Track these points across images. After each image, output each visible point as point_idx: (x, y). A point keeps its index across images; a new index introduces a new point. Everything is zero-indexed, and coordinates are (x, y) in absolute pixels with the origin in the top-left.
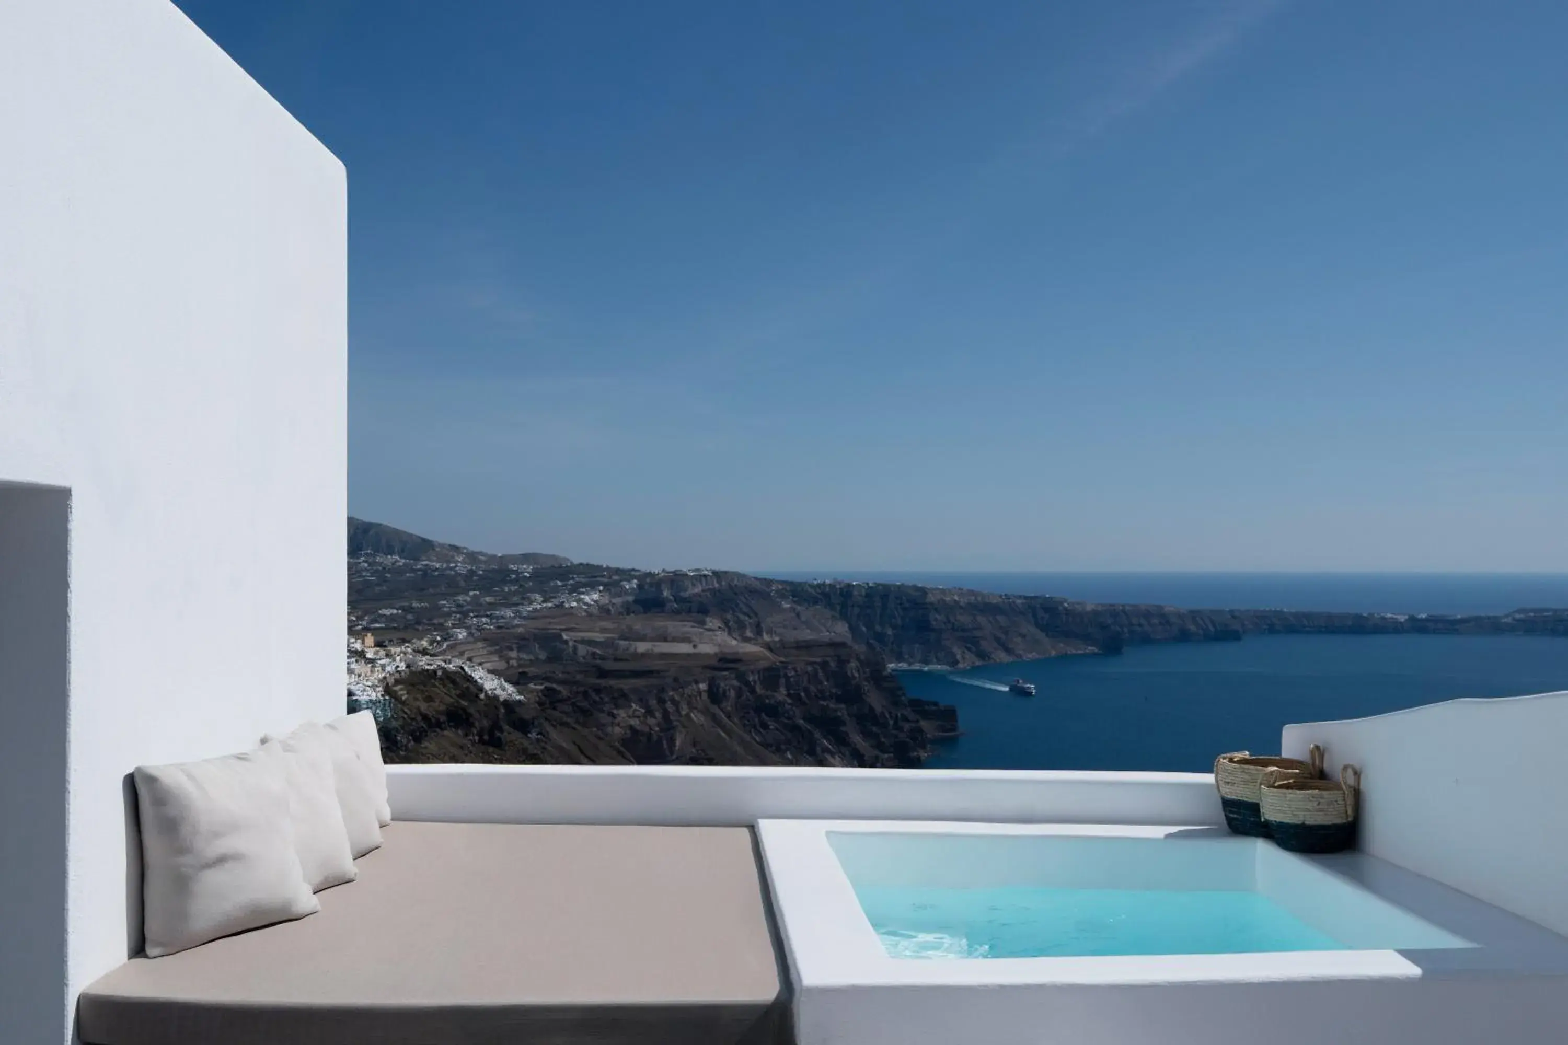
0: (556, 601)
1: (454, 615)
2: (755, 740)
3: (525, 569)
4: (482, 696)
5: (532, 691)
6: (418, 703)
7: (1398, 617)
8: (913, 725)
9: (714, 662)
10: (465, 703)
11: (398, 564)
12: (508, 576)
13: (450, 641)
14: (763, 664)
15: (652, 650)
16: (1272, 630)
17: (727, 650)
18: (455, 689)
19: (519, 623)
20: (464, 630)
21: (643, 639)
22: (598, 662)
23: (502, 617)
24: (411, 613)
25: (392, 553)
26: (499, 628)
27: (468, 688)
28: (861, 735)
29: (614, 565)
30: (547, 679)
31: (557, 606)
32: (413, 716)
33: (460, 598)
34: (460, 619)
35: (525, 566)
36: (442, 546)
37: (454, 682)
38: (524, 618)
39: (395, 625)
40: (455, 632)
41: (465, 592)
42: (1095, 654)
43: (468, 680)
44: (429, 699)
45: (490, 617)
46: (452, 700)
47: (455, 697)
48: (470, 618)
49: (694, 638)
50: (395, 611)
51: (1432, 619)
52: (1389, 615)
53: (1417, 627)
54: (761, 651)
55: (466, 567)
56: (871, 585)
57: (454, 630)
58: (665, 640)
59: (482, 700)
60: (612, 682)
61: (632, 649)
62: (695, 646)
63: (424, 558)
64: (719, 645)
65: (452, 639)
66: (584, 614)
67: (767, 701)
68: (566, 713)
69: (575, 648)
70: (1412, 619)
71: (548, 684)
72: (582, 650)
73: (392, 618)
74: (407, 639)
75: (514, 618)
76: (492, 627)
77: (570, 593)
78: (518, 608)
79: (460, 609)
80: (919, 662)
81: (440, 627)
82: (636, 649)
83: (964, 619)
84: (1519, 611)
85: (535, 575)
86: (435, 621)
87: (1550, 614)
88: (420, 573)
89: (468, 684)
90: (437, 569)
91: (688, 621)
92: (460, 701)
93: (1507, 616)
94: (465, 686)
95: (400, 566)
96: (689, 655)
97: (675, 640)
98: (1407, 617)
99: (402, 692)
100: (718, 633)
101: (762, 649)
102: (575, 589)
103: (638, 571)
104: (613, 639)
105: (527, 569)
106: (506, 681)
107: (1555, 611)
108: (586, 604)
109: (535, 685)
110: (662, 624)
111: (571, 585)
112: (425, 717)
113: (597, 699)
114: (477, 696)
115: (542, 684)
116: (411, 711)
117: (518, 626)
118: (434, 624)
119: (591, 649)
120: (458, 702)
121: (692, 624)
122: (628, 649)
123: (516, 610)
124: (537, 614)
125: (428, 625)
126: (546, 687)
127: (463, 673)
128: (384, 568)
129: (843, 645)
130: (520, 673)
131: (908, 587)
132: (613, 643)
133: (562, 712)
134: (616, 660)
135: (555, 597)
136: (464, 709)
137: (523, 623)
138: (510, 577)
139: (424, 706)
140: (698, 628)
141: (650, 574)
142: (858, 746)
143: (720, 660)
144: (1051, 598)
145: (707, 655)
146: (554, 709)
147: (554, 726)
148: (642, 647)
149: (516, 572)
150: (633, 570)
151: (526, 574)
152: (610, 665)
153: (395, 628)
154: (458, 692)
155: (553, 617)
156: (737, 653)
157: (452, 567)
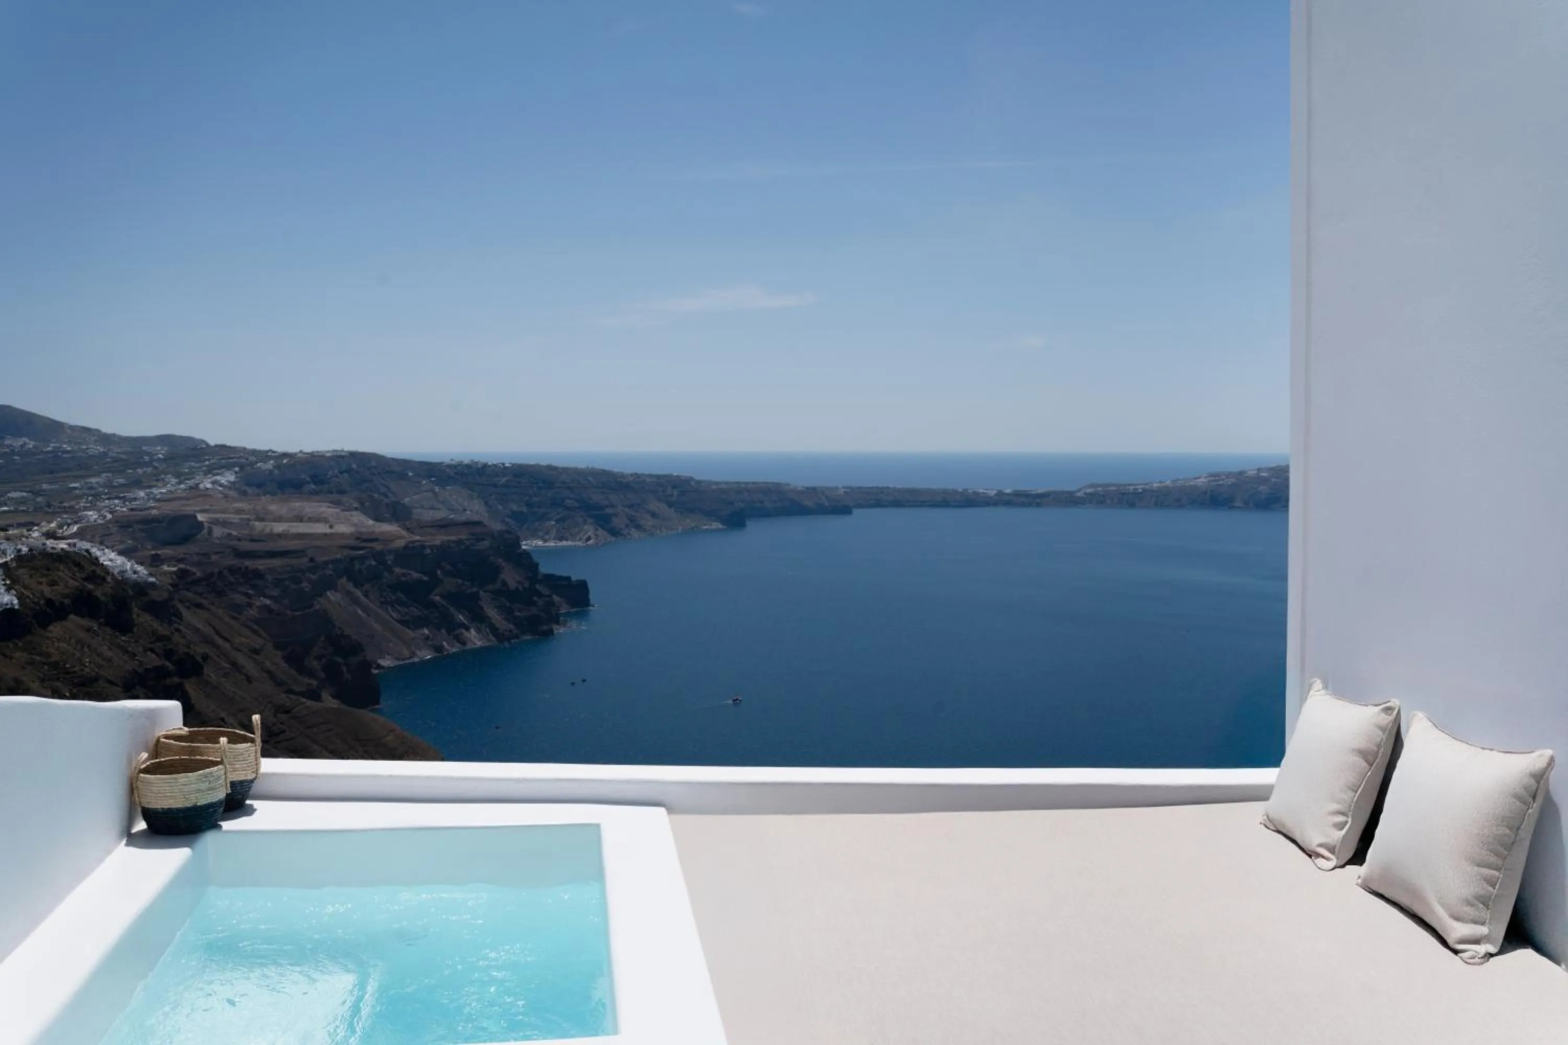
0: (191, 483)
1: (85, 497)
2: (391, 616)
3: (158, 450)
4: (109, 579)
5: (165, 573)
6: (41, 587)
7: (989, 492)
8: (547, 599)
9: (352, 542)
10: (90, 587)
11: (27, 446)
12: (142, 458)
13: (81, 523)
14: (400, 543)
15: (288, 531)
16: (878, 504)
17: (364, 530)
18: (80, 572)
19: (153, 505)
20: (96, 512)
21: (279, 519)
22: (235, 543)
23: (135, 499)
24: (41, 495)
25: (21, 436)
26: (132, 510)
27: (94, 572)
28: (496, 610)
29: (250, 446)
30: (180, 561)
31: (191, 488)
32: (36, 600)
33: (93, 480)
34: (91, 502)
35: (159, 448)
36: (72, 428)
37: (78, 565)
38: (159, 500)
39: (25, 508)
40: (86, 515)
41: (98, 474)
42: (718, 530)
43: (95, 564)
44: (52, 583)
45: (123, 499)
46: (77, 584)
47: (81, 581)
48: (102, 500)
49: (331, 519)
50: (25, 494)
51: (1018, 494)
52: (981, 491)
53: (1002, 500)
54: (398, 531)
55: (98, 449)
56: (507, 465)
57: (86, 513)
58: (301, 521)
59: (109, 583)
60: (247, 563)
61: (268, 531)
62: (331, 527)
63: (54, 440)
64: (355, 525)
65: (83, 521)
66: (220, 495)
67: (404, 579)
68: (201, 595)
69: (210, 532)
70: (1000, 493)
71: (182, 566)
72: (218, 532)
73: (22, 501)
74: (36, 522)
75: (149, 500)
76: (124, 509)
77: (205, 475)
78: (151, 490)
79: (93, 492)
80: (554, 539)
81: (72, 510)
82: (271, 530)
83: (596, 497)
84: (1091, 486)
85: (169, 458)
86: (66, 504)
87: (1115, 488)
88: (50, 455)
89: (94, 567)
90: (68, 452)
91: (325, 502)
92: (86, 584)
93: (1079, 490)
94: (90, 569)
95: (29, 448)
96: (326, 535)
97: (311, 520)
98: (995, 492)
99: (25, 577)
100: (355, 513)
101: (398, 529)
102: (210, 471)
103: (274, 452)
104: (249, 520)
105: (161, 452)
106: (137, 563)
107: (1118, 486)
108: (221, 485)
109: (169, 566)
110: (297, 504)
111: (207, 466)
112: (49, 602)
113: (232, 580)
114: (104, 579)
115: (175, 566)
116: (33, 594)
117: (153, 508)
118: (65, 507)
119: (227, 531)
120: (84, 586)
121: (327, 504)
122: (263, 530)
123: (150, 492)
124: (172, 496)
125: (60, 508)
126: (179, 569)
127: (88, 556)
128: (13, 451)
129: (478, 523)
130: (153, 556)
131: (543, 466)
132: (248, 524)
133: (195, 593)
134: (252, 540)
135: (189, 479)
136: (89, 592)
137: (157, 504)
138: (144, 459)
139: (47, 590)
140: (333, 508)
141: (285, 455)
142: (493, 621)
143: (358, 539)
144: (678, 476)
145: (342, 536)
146: (188, 590)
147: (188, 608)
148: (279, 528)
149: (148, 454)
150: (270, 451)
151: (160, 456)
152: (246, 546)
153: (23, 511)
154: (83, 576)
155: (187, 499)
156: (373, 533)
157: (83, 449)
